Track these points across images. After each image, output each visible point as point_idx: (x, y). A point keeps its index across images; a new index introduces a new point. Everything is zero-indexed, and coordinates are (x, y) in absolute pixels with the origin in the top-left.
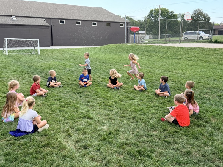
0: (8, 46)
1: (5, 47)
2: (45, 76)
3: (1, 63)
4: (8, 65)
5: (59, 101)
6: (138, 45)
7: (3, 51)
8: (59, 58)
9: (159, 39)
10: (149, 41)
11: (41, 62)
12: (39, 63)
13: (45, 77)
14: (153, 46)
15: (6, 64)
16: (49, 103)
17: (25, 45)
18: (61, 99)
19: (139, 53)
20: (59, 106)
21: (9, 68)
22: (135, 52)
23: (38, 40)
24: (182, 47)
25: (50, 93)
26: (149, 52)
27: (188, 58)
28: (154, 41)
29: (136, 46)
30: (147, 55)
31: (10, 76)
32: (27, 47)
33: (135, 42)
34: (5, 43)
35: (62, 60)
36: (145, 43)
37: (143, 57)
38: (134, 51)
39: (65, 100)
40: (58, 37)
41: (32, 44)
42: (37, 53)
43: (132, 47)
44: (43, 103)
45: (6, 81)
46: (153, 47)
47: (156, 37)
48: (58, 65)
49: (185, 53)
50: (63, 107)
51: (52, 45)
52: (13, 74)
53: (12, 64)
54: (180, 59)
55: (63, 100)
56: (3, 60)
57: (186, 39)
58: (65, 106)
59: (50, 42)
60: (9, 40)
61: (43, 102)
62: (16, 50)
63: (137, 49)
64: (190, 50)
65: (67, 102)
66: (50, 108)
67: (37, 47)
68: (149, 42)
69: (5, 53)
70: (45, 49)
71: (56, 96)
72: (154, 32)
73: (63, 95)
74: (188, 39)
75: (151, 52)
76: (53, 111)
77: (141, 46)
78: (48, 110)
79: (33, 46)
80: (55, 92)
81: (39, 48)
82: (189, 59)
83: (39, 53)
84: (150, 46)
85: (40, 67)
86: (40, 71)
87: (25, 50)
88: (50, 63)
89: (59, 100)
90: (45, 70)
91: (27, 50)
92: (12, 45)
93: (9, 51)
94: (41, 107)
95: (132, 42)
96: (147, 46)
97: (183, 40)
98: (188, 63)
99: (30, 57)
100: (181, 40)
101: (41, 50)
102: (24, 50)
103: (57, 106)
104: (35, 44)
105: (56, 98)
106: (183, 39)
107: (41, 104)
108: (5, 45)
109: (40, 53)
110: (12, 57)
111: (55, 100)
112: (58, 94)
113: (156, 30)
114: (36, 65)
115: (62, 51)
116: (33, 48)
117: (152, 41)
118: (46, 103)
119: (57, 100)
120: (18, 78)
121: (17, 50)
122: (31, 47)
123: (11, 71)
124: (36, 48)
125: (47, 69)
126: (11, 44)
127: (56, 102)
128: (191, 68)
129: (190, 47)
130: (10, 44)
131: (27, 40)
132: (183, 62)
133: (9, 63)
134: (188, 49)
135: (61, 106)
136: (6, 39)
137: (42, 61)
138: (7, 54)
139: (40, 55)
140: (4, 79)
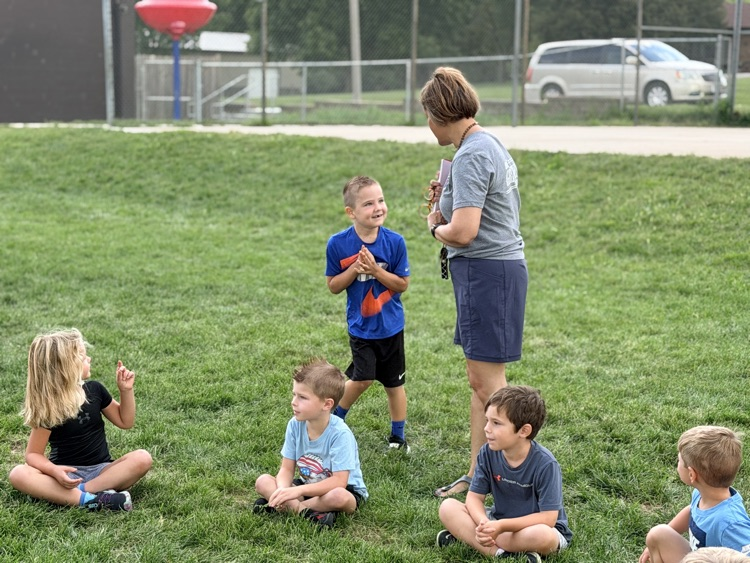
6: (216, 137)
9: (358, 97)
10: (284, 108)
14: (331, 140)
19: (232, 200)
22: (196, 191)
24: (547, 155)
26: (305, 185)
27: (605, 237)
28: (322, 111)
29: (202, 139)
30: (292, 212)
33: (178, 112)
36: (264, 123)
37: (263, 232)
38: (185, 184)
43: (171, 152)
46: (330, 148)
47: (331, 80)
49: (577, 193)
54: (552, 239)
57: (552, 94)
63: (211, 163)
64: (605, 171)
68: (290, 114)
72: (315, 46)
74: (569, 93)
75: (323, 192)
77: (243, 141)
82: (616, 238)
84: (309, 144)
95: (154, 116)
96: (290, 142)
97: (536, 106)
98: (611, 268)
100: (522, 106)
106: (532, 90)
113: (329, 27)
117: (309, 110)
128: (644, 307)
129: (605, 156)
132: (579, 264)
134: (591, 169)
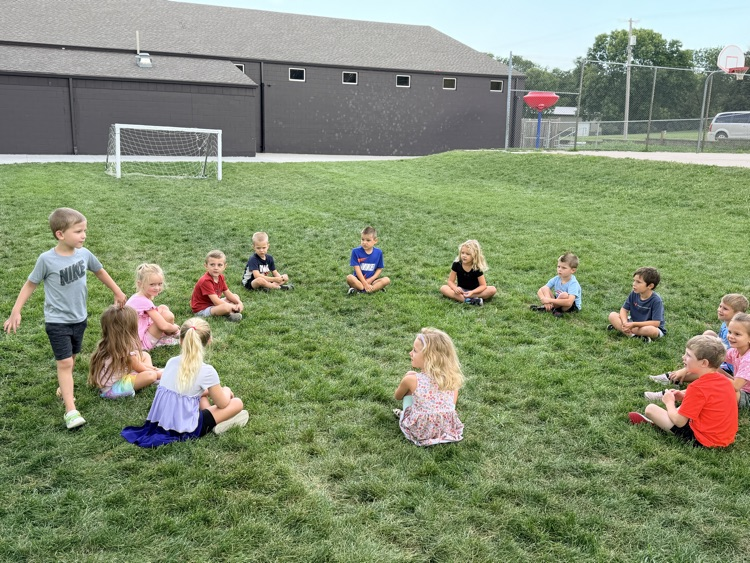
0: (122, 149)
1: (114, 153)
2: (238, 252)
3: (101, 203)
4: (123, 211)
5: (281, 337)
6: (551, 156)
7: (106, 165)
8: (284, 192)
9: (626, 136)
10: (588, 142)
11: (226, 204)
12: (219, 210)
13: (239, 255)
14: (603, 158)
15: (115, 207)
16: (250, 343)
17: (176, 147)
18: (287, 331)
19: (554, 184)
20: (281, 353)
21: (125, 222)
22: (539, 180)
23: (219, 132)
24: (707, 167)
25: (253, 309)
26: (587, 178)
27: (728, 207)
28: (606, 143)
29: (545, 157)
30: (580, 190)
31: (127, 248)
32: (183, 154)
33: (539, 144)
34: (114, 139)
35: (292, 200)
36: (575, 150)
37: (565, 198)
38: (534, 177)
39: (301, 334)
40: (281, 123)
41: (200, 143)
42: (214, 176)
43: (530, 162)
44: (231, 342)
45: (113, 263)
46: (602, 162)
47: (616, 129)
48: (278, 216)
49: (718, 186)
50: (296, 357)
51: (262, 150)
52: (138, 240)
53: (134, 209)
54: (701, 207)
55: (293, 332)
56: (104, 197)
57: (721, 137)
58: (301, 355)
59: (255, 140)
60: (127, 130)
61: (232, 336)
62: (147, 163)
63: (547, 168)
64: (734, 176)
65: (306, 340)
66: (252, 358)
67: (215, 154)
68: (590, 145)
69: (111, 173)
70: (239, 164)
71: (271, 319)
72: (608, 112)
73: (294, 316)
74: (730, 137)
75: (596, 182)
76: (260, 368)
77: (562, 158)
78: (247, 365)
79: (201, 154)
80: (270, 304)
81: (219, 160)
82: (732, 207)
83: (220, 177)
84: (594, 160)
85: (223, 221)
86: (221, 236)
87: (177, 163)
88: (254, 210)
89: (282, 332)
90: (238, 233)
91: (181, 163)
92: (135, 148)
93: (125, 167)
94: (224, 353)
95: (528, 145)
96: (584, 159)
97: (712, 142)
98: (727, 221)
99: (191, 189)
100: (703, 142)
101: (226, 166)
102: (172, 164)
103: (274, 352)
104: (209, 147)
105: (273, 325)
106: (710, 136)
107: (227, 345)
108: (113, 147)
109: (224, 175)
110: (135, 186)
111: (269, 332)
112: (280, 315)
113: (615, 104)
114: (209, 214)
115: (293, 170)
116: (201, 159)
117: (599, 143)
118: (239, 341)
119: (276, 331)
120: (152, 255)
121: (151, 164)
122: (194, 155)
123: (131, 232)
124: (210, 159)
125: (245, 230)
126: (133, 144)
127: (273, 339)
128: (738, 240)
129: (737, 168)
130: (128, 142)
131: (182, 133)
132: (712, 218)
133: (125, 206)
134: (727, 175)
135: (286, 354)
136: (118, 127)
137: (228, 201)
138: (119, 175)
139: (223, 183)
140: (108, 255)
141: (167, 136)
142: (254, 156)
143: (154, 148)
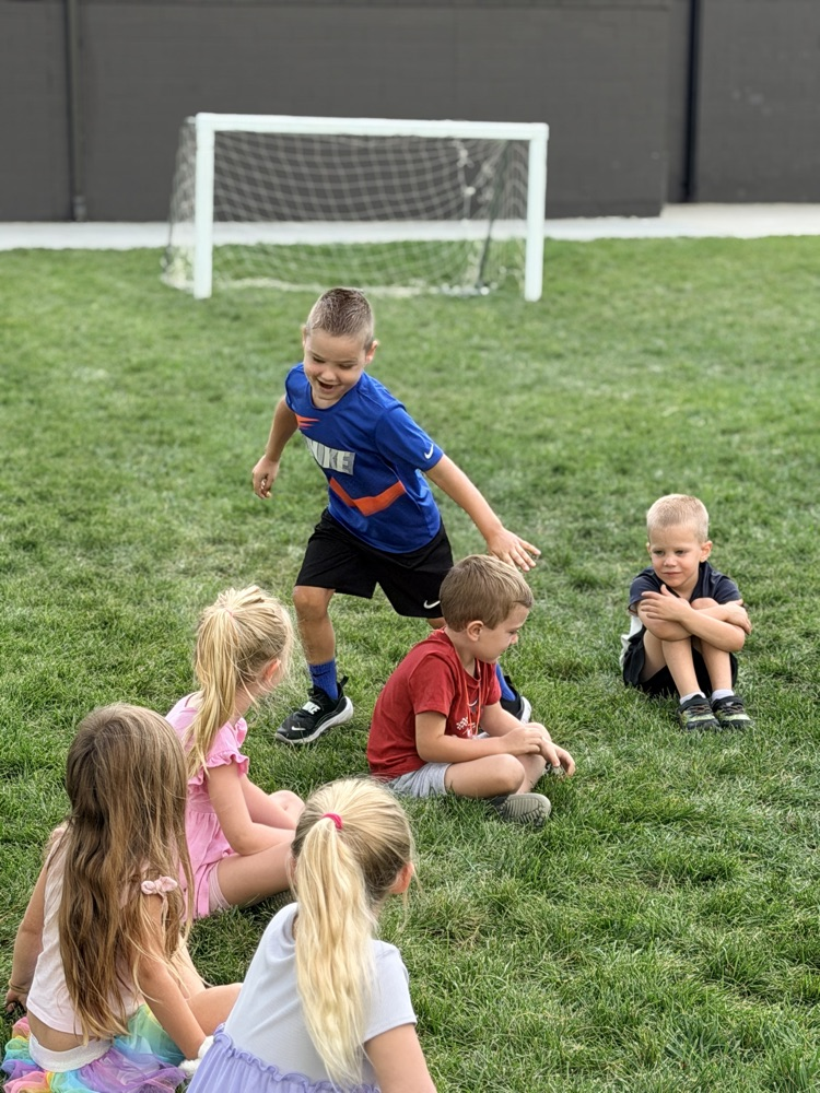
0: (217, 201)
1: (189, 216)
2: (567, 550)
3: (129, 379)
4: (194, 404)
5: (699, 897)
7: (166, 254)
8: (753, 339)
11: (541, 380)
12: (515, 399)
13: (566, 563)
15: (173, 392)
16: (574, 915)
17: (390, 190)
18: (725, 874)
20: (692, 968)
21: (194, 440)
23: (537, 134)
25: (598, 775)
31: (190, 532)
32: (415, 215)
34: (193, 168)
35: (779, 367)
39: (779, 890)
40: (756, 99)
41: (472, 174)
42: (513, 285)
44: (500, 906)
45: (131, 581)
48: (726, 419)
50: (755, 989)
51: (687, 192)
52: (227, 504)
53: (235, 397)
55: (749, 879)
56: (150, 355)
58: (774, 980)
59: (663, 160)
60: (235, 136)
61: (508, 882)
62: (295, 248)
65: (799, 916)
66: (574, 980)
67: (519, 212)
69: (179, 282)
70: (602, 243)
71: (665, 819)
73: (756, 812)
78: (551, 1013)
79: (474, 210)
80: (666, 759)
81: (534, 230)
83: (533, 288)
85: (525, 440)
86: (512, 495)
87: (393, 246)
88: (638, 401)
89: (706, 878)
90: (570, 482)
91: (406, 245)
92: (257, 197)
93: (227, 261)
99: (431, 331)
101: (555, 253)
102: (375, 249)
103: (667, 960)
104: (501, 186)
105: (669, 843)
107: (476, 916)
108: (189, 196)
109: (548, 279)
110: (250, 321)
111: (652, 875)
112: (700, 803)
114: (480, 416)
115: (791, 259)
116: (471, 231)
118: (531, 907)
119: (681, 874)
120: (262, 555)
121: (310, 250)
122: (447, 216)
123: (206, 475)
124: (503, 231)
125: (601, 470)
126: (252, 181)
127: (666, 905)
130: (235, 176)
131: (414, 143)
133: (206, 387)
135: (713, 975)
136: (208, 125)
137: (551, 369)
138: (202, 287)
139: (542, 309)
140: (119, 556)
141: (364, 151)
142: (653, 212)
143: (321, 193)
